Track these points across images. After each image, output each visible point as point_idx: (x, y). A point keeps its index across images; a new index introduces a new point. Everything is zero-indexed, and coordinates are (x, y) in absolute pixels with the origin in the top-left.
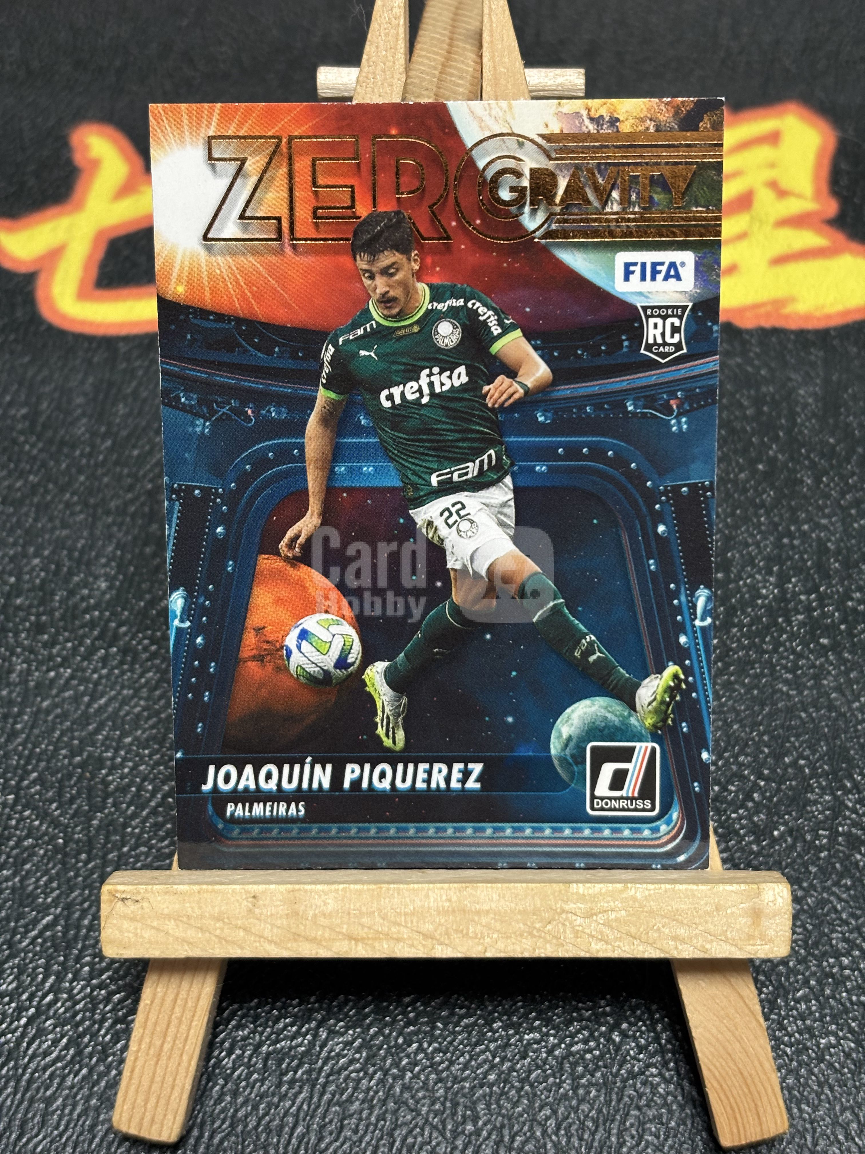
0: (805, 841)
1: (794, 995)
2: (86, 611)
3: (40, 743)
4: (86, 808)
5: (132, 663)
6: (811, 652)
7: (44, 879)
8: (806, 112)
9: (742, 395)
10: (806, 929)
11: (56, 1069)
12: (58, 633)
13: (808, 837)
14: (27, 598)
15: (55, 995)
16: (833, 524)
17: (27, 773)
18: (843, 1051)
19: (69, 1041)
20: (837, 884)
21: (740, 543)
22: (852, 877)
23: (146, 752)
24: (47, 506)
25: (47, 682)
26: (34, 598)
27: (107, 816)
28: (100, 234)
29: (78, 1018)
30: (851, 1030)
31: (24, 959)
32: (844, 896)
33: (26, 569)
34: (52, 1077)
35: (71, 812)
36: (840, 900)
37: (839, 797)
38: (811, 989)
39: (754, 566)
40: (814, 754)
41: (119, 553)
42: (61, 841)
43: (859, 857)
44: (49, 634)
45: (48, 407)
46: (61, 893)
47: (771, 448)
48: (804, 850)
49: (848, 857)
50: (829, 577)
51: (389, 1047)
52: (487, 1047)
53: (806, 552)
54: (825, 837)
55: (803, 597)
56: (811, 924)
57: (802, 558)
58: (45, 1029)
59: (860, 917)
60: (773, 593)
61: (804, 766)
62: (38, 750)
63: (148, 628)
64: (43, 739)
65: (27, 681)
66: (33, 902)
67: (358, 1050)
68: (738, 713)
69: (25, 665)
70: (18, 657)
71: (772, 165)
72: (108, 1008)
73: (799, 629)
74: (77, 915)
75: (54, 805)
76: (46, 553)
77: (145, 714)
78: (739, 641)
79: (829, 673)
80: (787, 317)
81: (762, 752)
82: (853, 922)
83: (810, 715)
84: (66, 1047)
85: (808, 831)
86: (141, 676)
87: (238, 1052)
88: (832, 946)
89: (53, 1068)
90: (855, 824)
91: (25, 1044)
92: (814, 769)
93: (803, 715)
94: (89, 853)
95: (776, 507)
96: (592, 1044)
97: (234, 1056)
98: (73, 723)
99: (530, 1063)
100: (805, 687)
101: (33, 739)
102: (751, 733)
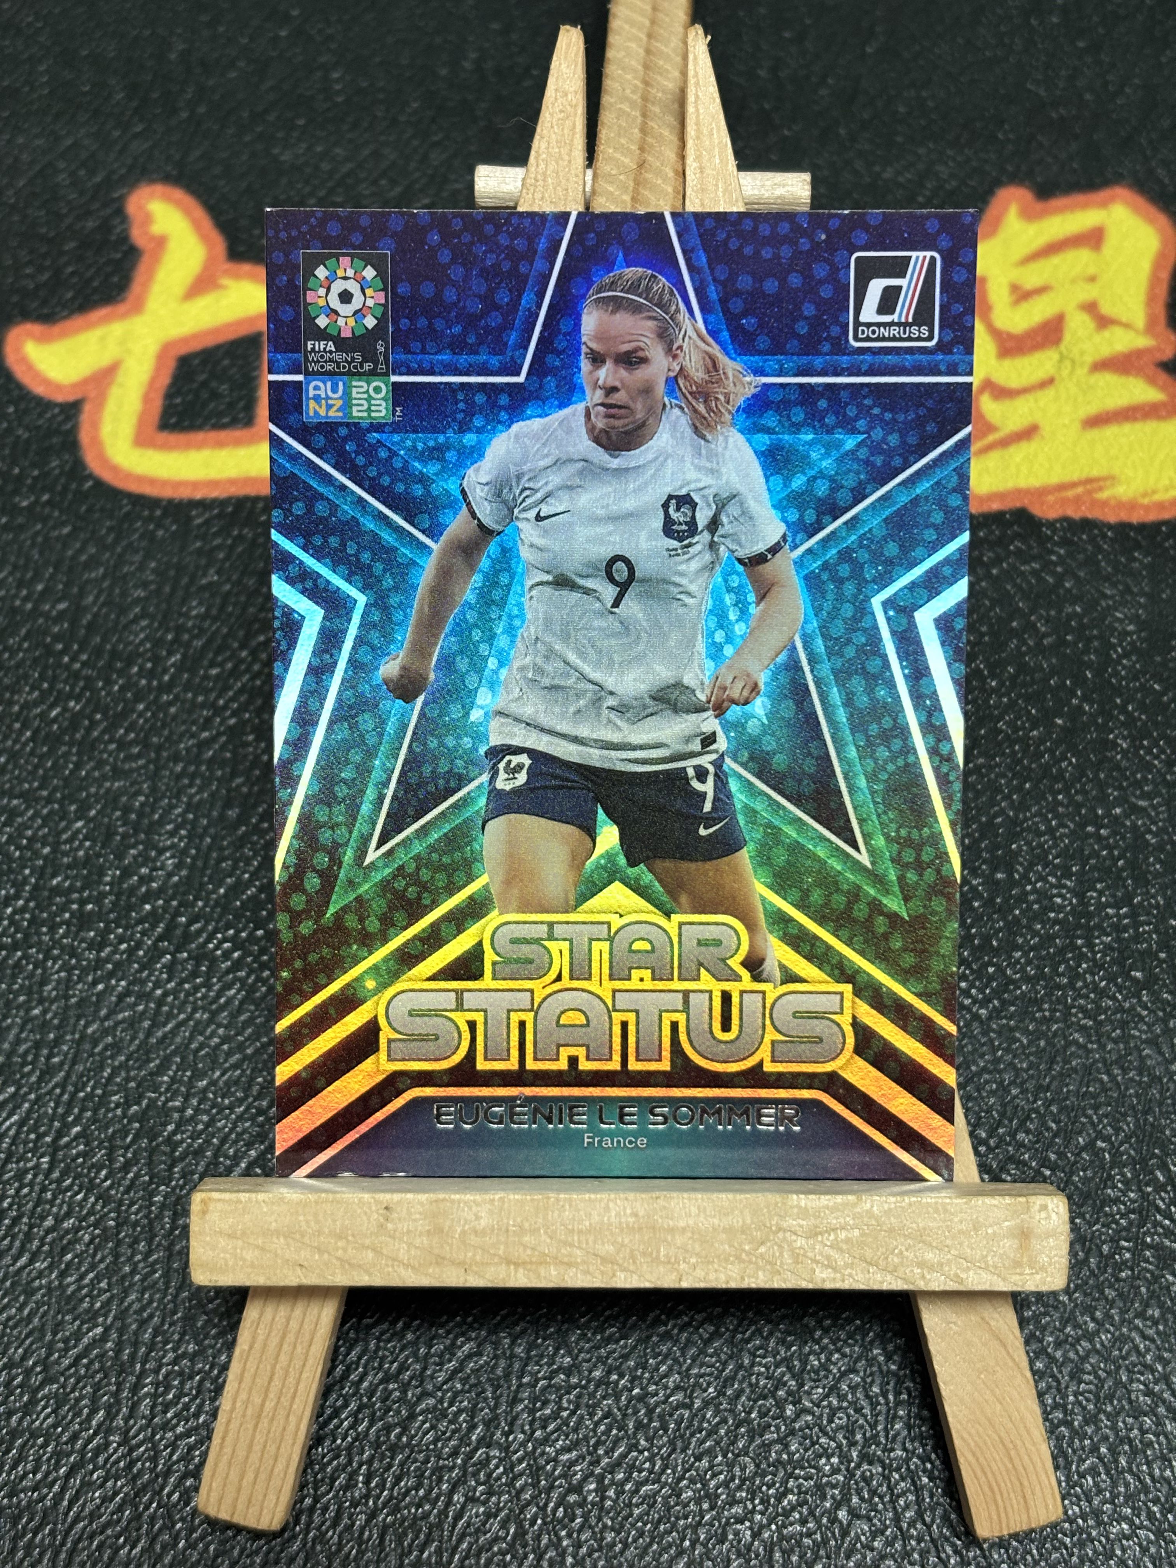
0: (1101, 1254)
1: (1078, 1466)
2: (145, 899)
3: (85, 1085)
4: (147, 1178)
5: (208, 976)
6: (1120, 989)
7: (91, 1275)
8: (1140, 201)
9: (1041, 617)
10: (1097, 1377)
11: (108, 1537)
12: (108, 931)
13: (1105, 1248)
14: (67, 878)
15: (106, 1438)
16: (1154, 808)
17: (66, 1127)
18: (1140, 1545)
19: (123, 1499)
20: (1141, 1315)
21: (1029, 829)
22: (1161, 1305)
23: (227, 1101)
24: (93, 747)
25: (94, 999)
26: (75, 877)
27: (174, 1189)
28: (165, 349)
29: (135, 1470)
30: (1151, 1516)
31: (64, 1386)
32: (1151, 1332)
33: (64, 837)
34: (100, 1547)
35: (127, 1182)
36: (1144, 1337)
37: (1149, 1194)
38: (1101, 1459)
39: (1046, 865)
40: (1117, 1135)
41: (191, 816)
42: (112, 1223)
43: (1170, 1278)
44: (97, 930)
45: (94, 603)
46: (112, 1297)
47: (1076, 696)
48: (1099, 1268)
49: (1156, 1279)
50: (1148, 882)
51: (545, 1523)
52: (674, 1526)
53: (1116, 846)
54: (1128, 1250)
55: (1110, 911)
56: (1104, 1371)
57: (1111, 853)
58: (90, 1484)
59: (1169, 1362)
60: (1071, 903)
61: (1104, 1150)
62: (82, 1094)
63: (227, 928)
64: (89, 1080)
65: (67, 997)
66: (74, 1308)
67: (504, 1525)
68: (1017, 1071)
69: (63, 974)
70: (54, 963)
71: (1092, 279)
72: (175, 1458)
73: (1105, 955)
74: (134, 1327)
75: (104, 1172)
76: (93, 813)
77: (225, 1047)
78: (1023, 970)
79: (1142, 1018)
80: (1105, 503)
81: (1048, 1129)
82: (1160, 1368)
83: (1113, 1078)
84: (120, 1509)
85: (1104, 1243)
86: (219, 994)
87: (346, 1521)
88: (1130, 1402)
89: (102, 1537)
90: (1168, 1233)
91: (65, 1503)
92: (1116, 1154)
93: (1105, 1078)
94: (150, 1242)
95: (1080, 781)
96: (810, 1525)
97: (339, 1529)
98: (127, 1060)
99: (729, 1551)
100: (1109, 1037)
101: (74, 1078)
102: (1035, 1101)
